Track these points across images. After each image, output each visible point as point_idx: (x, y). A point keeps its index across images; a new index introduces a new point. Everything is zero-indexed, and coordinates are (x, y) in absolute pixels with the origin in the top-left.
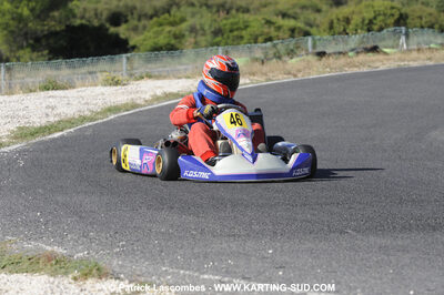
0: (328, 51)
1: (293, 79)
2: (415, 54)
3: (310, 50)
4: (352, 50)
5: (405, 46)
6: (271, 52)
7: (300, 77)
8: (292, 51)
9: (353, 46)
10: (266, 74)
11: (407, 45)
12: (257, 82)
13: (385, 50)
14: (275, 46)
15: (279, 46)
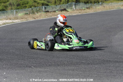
0: (49, 11)
1: (34, 20)
2: (76, 11)
3: (44, 10)
4: (57, 10)
5: (74, 9)
6: (31, 11)
7: (37, 19)
8: (38, 11)
9: (58, 9)
10: (26, 19)
11: (75, 8)
12: (23, 21)
13: (68, 10)
14: (32, 9)
15: (34, 9)
